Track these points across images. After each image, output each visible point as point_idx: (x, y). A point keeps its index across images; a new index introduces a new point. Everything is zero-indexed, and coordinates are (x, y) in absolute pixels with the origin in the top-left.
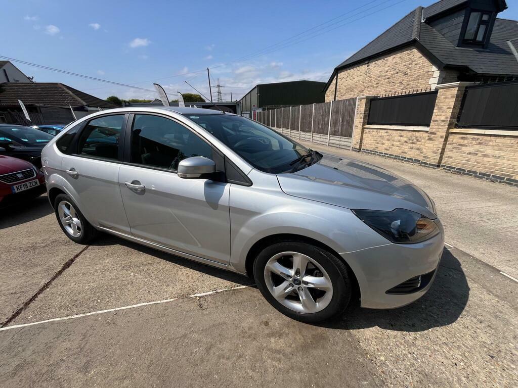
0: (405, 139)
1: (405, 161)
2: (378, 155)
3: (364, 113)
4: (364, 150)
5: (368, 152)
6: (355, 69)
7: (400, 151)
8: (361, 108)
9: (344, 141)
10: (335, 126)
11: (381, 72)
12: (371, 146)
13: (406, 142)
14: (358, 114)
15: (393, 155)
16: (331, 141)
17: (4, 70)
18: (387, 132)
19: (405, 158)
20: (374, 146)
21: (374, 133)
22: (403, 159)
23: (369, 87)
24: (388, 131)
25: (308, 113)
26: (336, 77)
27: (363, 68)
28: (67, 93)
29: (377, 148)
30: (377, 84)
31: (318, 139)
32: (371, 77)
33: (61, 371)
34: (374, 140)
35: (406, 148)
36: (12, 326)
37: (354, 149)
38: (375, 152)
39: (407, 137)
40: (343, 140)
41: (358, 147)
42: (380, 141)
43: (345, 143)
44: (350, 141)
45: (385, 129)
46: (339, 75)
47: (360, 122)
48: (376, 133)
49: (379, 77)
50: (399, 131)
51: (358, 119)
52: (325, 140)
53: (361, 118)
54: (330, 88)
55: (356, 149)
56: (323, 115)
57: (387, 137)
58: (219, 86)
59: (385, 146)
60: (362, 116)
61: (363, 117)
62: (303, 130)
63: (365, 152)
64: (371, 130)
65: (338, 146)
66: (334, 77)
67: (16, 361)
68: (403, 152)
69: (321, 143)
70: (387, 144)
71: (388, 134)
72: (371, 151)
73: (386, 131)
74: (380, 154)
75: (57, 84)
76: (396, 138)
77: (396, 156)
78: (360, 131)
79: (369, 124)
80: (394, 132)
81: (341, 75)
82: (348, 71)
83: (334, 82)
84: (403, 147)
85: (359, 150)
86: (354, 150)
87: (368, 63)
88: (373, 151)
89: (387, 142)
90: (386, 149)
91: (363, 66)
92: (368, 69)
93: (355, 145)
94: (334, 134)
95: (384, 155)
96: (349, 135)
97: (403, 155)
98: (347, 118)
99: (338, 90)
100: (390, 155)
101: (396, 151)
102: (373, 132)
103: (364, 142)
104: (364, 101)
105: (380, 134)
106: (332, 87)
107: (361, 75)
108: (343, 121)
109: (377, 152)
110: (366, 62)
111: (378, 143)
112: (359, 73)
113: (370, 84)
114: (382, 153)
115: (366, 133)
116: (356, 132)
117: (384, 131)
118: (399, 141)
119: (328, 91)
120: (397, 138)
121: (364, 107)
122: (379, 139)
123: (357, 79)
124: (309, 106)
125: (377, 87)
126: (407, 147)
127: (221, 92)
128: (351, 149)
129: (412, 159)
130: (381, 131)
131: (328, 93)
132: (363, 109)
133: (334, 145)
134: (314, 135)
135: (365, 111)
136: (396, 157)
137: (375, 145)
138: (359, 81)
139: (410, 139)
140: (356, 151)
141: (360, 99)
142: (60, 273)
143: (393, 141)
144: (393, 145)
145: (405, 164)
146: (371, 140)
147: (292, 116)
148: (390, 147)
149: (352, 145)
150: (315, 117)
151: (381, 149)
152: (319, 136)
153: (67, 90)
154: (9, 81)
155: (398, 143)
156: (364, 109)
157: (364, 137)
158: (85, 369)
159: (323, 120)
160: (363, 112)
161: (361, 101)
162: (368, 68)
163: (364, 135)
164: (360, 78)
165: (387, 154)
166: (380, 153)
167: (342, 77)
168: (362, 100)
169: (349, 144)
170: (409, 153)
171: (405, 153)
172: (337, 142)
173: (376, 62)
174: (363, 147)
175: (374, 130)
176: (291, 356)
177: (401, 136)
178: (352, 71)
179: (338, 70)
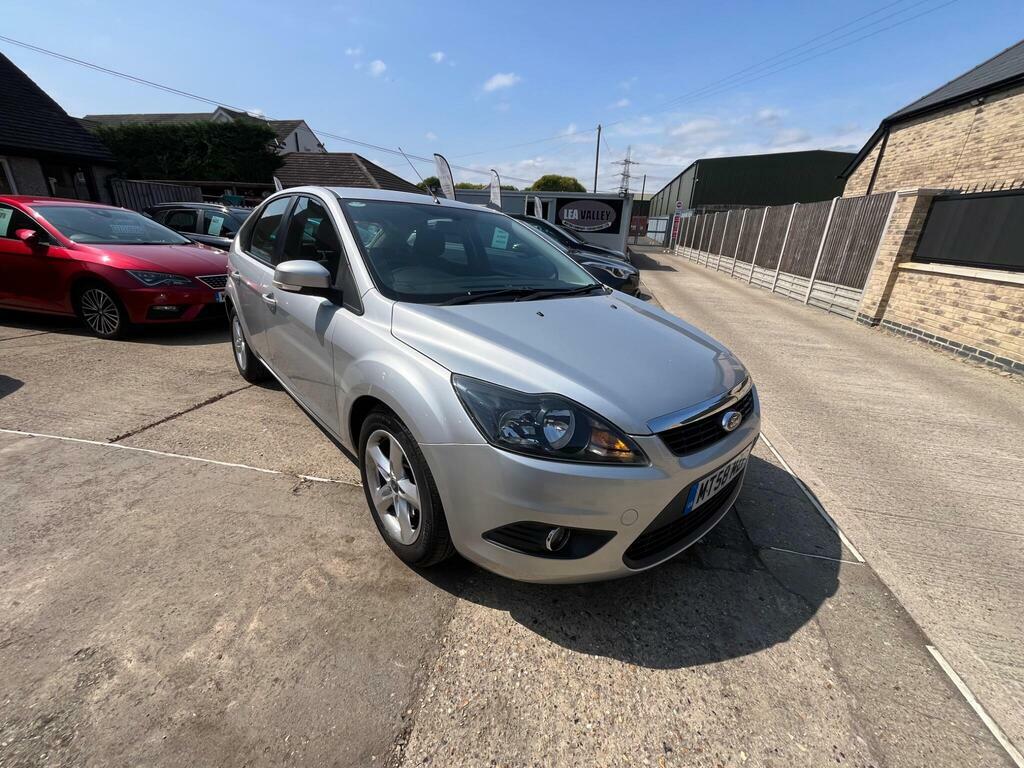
0: (1003, 307)
1: (989, 364)
2: (920, 339)
3: (906, 232)
4: (889, 322)
5: (897, 329)
6: (939, 120)
7: (981, 337)
8: (900, 218)
9: (843, 296)
10: (831, 259)
11: (1015, 126)
12: (907, 316)
13: (1003, 314)
14: (889, 232)
15: (958, 345)
16: (815, 294)
17: (296, 134)
18: (955, 285)
19: (991, 357)
20: (913, 317)
21: (923, 283)
22: (983, 358)
23: (968, 167)
24: (961, 281)
25: (779, 224)
26: (881, 142)
27: (964, 117)
28: (360, 169)
29: (922, 321)
30: (995, 159)
31: (788, 285)
32: (981, 141)
33: (113, 499)
34: (918, 302)
35: (999, 330)
36: (116, 445)
37: (863, 319)
38: (915, 331)
39: (1007, 301)
40: (843, 293)
41: (872, 313)
42: (933, 305)
43: (846, 302)
44: (857, 297)
45: (952, 276)
46: (891, 136)
47: (891, 254)
48: (928, 284)
49: (1006, 141)
50: (989, 285)
51: (888, 246)
52: (802, 289)
53: (896, 243)
54: (861, 167)
55: (867, 317)
56: (810, 231)
57: (954, 297)
58: (627, 162)
59: (942, 320)
60: (900, 238)
61: (900, 241)
62: (760, 263)
63: (889, 328)
64: (916, 276)
65: (828, 307)
66: (878, 140)
67: (91, 476)
68: (988, 341)
69: (793, 295)
70: (950, 314)
71: (958, 289)
72: (904, 327)
73: (955, 280)
74: (927, 339)
75: (350, 154)
76: (977, 301)
77: (965, 348)
78: (885, 274)
79: (915, 259)
80: (976, 286)
81: (899, 136)
82: (917, 127)
83: (875, 153)
84: (992, 326)
85: (876, 321)
86: (861, 321)
87: (981, 103)
88: (910, 329)
89: (950, 309)
90: (945, 328)
91: (964, 113)
92: (976, 120)
93: (868, 308)
94: (825, 276)
95: (934, 341)
96: (858, 282)
97: (987, 347)
98: (861, 241)
99: (880, 173)
100: (952, 343)
101: (969, 336)
102: (920, 279)
103: (893, 302)
104: (912, 202)
105: (938, 287)
106: (868, 165)
107: (951, 137)
108: (851, 248)
109: (920, 333)
110: (975, 102)
111: (926, 310)
112: (947, 132)
113: (974, 159)
114: (932, 337)
115: (902, 282)
116: (877, 277)
117: (948, 281)
118: (985, 311)
119: (854, 176)
120: (980, 301)
121: (909, 215)
122: (933, 300)
123: (938, 145)
124: (784, 208)
125: (995, 167)
126: (1003, 329)
127: (631, 174)
128: (856, 316)
129: (1008, 363)
130: (942, 280)
131: (853, 180)
132: (904, 222)
133: (819, 305)
134: (780, 277)
135: (911, 226)
136: (967, 352)
137: (917, 314)
138: (944, 151)
139: (1014, 309)
140: (866, 323)
141: (904, 196)
142: (200, 406)
143: (969, 308)
144: (965, 319)
145: (985, 373)
146: (910, 301)
147: (745, 229)
148: (955, 325)
149: (860, 307)
150: (792, 233)
151: (933, 325)
152: (790, 280)
153: (361, 165)
154: (298, 150)
155: (981, 316)
156: (907, 220)
157: (895, 290)
158: (130, 506)
159: (808, 242)
160: (904, 227)
161: (904, 200)
162: (978, 116)
163: (897, 285)
164: (949, 144)
165: (945, 341)
166: (926, 335)
167: (897, 141)
168: (909, 199)
169: (854, 304)
170: (1005, 344)
171: (993, 342)
172: (828, 297)
173: (1007, 100)
174: (886, 316)
175: (924, 276)
176: (338, 587)
177: (994, 298)
178: (928, 127)
179: (889, 125)
